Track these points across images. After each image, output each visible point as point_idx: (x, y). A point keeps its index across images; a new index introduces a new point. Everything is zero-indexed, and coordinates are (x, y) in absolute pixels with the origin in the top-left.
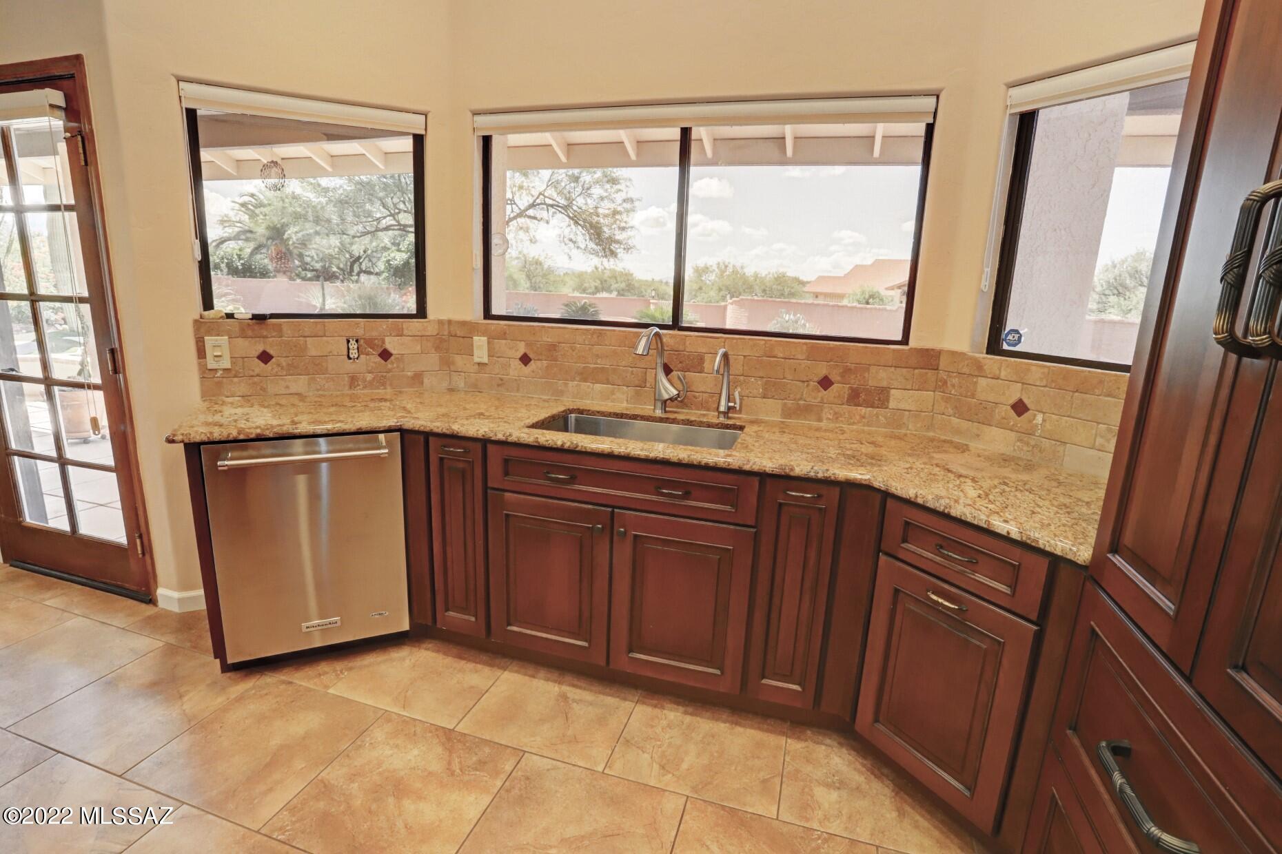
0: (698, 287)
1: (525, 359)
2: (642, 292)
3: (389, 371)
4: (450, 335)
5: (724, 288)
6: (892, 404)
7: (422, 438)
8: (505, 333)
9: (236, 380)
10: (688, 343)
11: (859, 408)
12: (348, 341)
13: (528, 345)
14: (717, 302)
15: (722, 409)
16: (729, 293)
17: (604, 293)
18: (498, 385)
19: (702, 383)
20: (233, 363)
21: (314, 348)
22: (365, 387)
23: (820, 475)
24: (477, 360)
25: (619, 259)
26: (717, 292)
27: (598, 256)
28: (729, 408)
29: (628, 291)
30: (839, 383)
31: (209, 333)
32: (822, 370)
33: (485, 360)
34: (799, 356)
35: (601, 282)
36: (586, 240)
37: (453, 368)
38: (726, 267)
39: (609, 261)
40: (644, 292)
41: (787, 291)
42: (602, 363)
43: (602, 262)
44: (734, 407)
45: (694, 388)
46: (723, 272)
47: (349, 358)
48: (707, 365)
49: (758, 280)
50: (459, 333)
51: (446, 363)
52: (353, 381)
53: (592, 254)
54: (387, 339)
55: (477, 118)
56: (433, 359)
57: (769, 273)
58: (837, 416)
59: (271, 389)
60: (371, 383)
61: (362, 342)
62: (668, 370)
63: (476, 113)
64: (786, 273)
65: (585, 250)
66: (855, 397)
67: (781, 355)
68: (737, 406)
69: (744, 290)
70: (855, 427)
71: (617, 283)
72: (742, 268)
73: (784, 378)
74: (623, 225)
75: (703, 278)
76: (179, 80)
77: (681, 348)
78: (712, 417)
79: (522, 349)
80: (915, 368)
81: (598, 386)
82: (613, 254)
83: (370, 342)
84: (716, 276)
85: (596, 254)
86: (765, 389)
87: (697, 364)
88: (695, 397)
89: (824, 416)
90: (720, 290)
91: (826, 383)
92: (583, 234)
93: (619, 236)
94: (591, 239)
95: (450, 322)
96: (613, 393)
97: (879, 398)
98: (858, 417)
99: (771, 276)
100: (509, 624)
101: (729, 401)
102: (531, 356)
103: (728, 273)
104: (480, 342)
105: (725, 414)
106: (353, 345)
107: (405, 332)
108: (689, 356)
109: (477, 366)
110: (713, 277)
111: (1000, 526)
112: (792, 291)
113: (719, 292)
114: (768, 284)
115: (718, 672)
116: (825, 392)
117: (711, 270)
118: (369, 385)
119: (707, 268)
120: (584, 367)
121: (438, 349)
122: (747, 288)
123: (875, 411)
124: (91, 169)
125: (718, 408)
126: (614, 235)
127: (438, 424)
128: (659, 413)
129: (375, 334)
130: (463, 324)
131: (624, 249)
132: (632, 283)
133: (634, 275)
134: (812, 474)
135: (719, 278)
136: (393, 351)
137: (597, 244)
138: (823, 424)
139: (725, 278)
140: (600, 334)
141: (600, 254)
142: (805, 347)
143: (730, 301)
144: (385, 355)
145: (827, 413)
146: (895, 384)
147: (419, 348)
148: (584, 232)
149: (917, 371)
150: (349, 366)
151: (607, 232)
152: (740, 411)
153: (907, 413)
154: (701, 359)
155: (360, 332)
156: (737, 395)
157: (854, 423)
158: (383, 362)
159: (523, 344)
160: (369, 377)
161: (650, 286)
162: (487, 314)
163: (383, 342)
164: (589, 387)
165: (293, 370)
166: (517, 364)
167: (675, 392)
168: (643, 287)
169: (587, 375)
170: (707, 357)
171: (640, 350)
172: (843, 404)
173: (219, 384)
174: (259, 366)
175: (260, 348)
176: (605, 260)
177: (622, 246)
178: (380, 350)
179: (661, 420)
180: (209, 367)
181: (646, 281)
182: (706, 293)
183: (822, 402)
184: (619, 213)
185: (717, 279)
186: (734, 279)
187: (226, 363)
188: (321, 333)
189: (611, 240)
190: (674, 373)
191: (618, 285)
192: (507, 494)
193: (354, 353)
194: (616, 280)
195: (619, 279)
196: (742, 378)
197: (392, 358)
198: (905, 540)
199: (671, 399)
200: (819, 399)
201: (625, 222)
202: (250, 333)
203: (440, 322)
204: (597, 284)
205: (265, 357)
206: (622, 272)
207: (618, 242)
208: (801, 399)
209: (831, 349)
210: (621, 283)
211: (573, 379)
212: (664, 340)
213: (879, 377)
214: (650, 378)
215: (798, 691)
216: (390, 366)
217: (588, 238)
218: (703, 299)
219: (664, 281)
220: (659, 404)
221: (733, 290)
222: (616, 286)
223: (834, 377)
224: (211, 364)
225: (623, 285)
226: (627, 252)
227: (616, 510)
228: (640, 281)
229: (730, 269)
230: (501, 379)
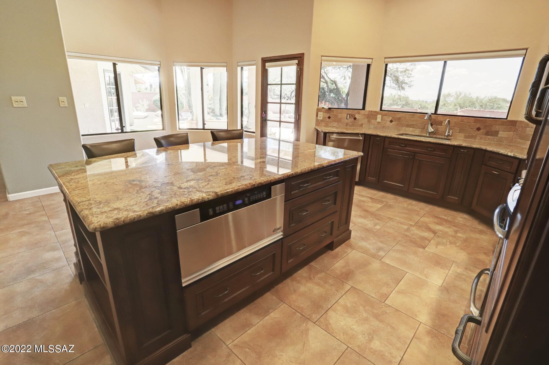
0: (443, 104)
1: (391, 121)
2: (413, 106)
3: (356, 123)
4: (371, 114)
5: (457, 104)
6: (499, 135)
7: (369, 136)
8: (387, 114)
9: (323, 122)
10: (438, 118)
11: (488, 136)
12: (347, 115)
13: (393, 118)
14: (453, 111)
15: (446, 135)
16: (460, 107)
17: (395, 106)
18: (383, 128)
19: (441, 128)
20: (323, 119)
21: (340, 116)
22: (349, 126)
23: (469, 146)
24: (377, 121)
25: (405, 91)
26: (453, 106)
27: (396, 90)
28: (448, 135)
29: (406, 105)
30: (483, 129)
31: (319, 112)
32: (478, 126)
33: (380, 121)
34: (471, 122)
35: (393, 101)
36: (391, 83)
37: (371, 123)
38: (460, 94)
39: (400, 92)
40: (414, 106)
41: (496, 106)
42: (413, 123)
43: (397, 92)
44: (450, 135)
45: (439, 130)
46: (457, 98)
47: (347, 119)
48: (443, 124)
49: (478, 100)
50: (373, 114)
51: (369, 122)
52: (347, 124)
53: (393, 89)
54: (356, 115)
55: (386, 59)
56: (366, 121)
57: (486, 96)
58: (481, 138)
59: (329, 125)
60: (351, 125)
61: (350, 115)
62: (432, 125)
63: (385, 58)
64: (496, 97)
65: (390, 87)
66: (487, 134)
67: (466, 122)
68: (451, 134)
69: (469, 106)
70: (486, 141)
71: (401, 101)
72: (470, 94)
73: (466, 128)
74: (409, 75)
75: (446, 100)
76: (322, 56)
77: (436, 119)
78: (443, 137)
79: (391, 118)
80: (508, 126)
81: (411, 129)
82: (403, 88)
83: (352, 115)
84: (454, 98)
85: (394, 88)
86: (459, 131)
87: (441, 123)
88: (439, 132)
89: (477, 138)
90: (455, 105)
91: (479, 129)
92: (390, 80)
93: (407, 80)
94: (393, 82)
95: (371, 111)
96: (415, 130)
97: (496, 133)
98: (488, 139)
99: (487, 98)
100: (384, 180)
101: (448, 133)
102: (393, 120)
103: (461, 97)
104: (379, 117)
105: (447, 136)
106: (348, 116)
107: (361, 113)
108: (438, 121)
109: (377, 123)
110: (452, 99)
111: (509, 154)
112: (500, 106)
113: (455, 106)
114: (484, 102)
115: (437, 194)
116: (478, 132)
117: (451, 95)
118: (350, 126)
119: (450, 95)
120: (408, 124)
121: (367, 118)
122: (472, 105)
123: (493, 137)
124: (302, 76)
125: (445, 134)
126: (404, 80)
127: (374, 133)
128: (428, 135)
129: (353, 113)
130: (375, 112)
131: (409, 86)
132: (409, 102)
133: (409, 98)
134: (467, 146)
135: (456, 100)
136: (357, 118)
137: (396, 84)
138: (476, 140)
139: (459, 99)
140: (414, 115)
141: (397, 89)
142: (473, 119)
143: (460, 111)
144: (355, 119)
145: (478, 138)
146: (501, 130)
147: (363, 117)
148: (390, 79)
149: (509, 126)
150: (346, 121)
151: (401, 78)
152: (451, 136)
153: (504, 138)
154: (442, 122)
155: (350, 113)
156: (451, 131)
157: (486, 140)
158: (354, 120)
159: (391, 117)
160: (351, 124)
161: (417, 103)
162: (381, 110)
163: (355, 115)
164: (408, 129)
165: (335, 121)
166: (389, 122)
167: (433, 130)
168: (414, 103)
169: (408, 126)
170: (444, 122)
171: (425, 119)
172: (483, 135)
173: (319, 123)
174: (328, 120)
175: (328, 115)
176: (399, 91)
177: (408, 85)
178: (354, 117)
179: (428, 137)
180: (318, 119)
181: (416, 101)
182: (447, 107)
183: (477, 134)
184: (408, 70)
185: (454, 100)
186: (464, 100)
187: (321, 119)
188: (342, 113)
189: (403, 82)
190: (433, 126)
191: (401, 102)
192: (389, 149)
193: (348, 118)
194: (401, 100)
195: (402, 100)
196: (453, 127)
197: (357, 119)
198: (489, 161)
199: (432, 132)
200: (476, 134)
201: (411, 74)
202: (327, 112)
203: (369, 111)
204: (391, 102)
205: (329, 118)
206: (404, 96)
207: (406, 84)
208: (470, 133)
209: (481, 120)
210: (403, 101)
211: (404, 127)
212: (432, 117)
213: (497, 128)
214: (426, 127)
215: (457, 199)
216: (356, 122)
217: (392, 82)
218: (445, 109)
219: (425, 101)
220: (428, 133)
221: (463, 105)
222: (401, 103)
223: (482, 127)
224: (319, 118)
225: (404, 103)
226: (410, 88)
227: (416, 154)
228: (412, 101)
229: (462, 95)
230: (384, 126)
